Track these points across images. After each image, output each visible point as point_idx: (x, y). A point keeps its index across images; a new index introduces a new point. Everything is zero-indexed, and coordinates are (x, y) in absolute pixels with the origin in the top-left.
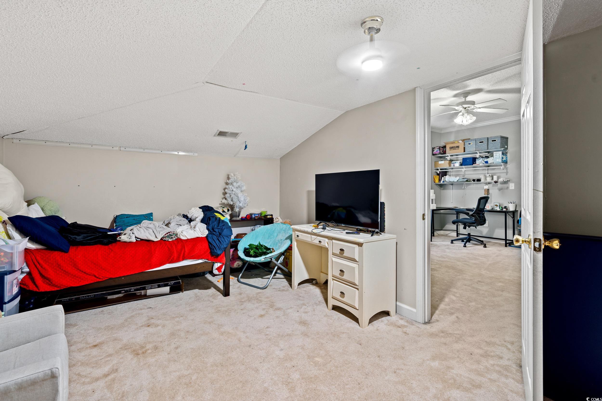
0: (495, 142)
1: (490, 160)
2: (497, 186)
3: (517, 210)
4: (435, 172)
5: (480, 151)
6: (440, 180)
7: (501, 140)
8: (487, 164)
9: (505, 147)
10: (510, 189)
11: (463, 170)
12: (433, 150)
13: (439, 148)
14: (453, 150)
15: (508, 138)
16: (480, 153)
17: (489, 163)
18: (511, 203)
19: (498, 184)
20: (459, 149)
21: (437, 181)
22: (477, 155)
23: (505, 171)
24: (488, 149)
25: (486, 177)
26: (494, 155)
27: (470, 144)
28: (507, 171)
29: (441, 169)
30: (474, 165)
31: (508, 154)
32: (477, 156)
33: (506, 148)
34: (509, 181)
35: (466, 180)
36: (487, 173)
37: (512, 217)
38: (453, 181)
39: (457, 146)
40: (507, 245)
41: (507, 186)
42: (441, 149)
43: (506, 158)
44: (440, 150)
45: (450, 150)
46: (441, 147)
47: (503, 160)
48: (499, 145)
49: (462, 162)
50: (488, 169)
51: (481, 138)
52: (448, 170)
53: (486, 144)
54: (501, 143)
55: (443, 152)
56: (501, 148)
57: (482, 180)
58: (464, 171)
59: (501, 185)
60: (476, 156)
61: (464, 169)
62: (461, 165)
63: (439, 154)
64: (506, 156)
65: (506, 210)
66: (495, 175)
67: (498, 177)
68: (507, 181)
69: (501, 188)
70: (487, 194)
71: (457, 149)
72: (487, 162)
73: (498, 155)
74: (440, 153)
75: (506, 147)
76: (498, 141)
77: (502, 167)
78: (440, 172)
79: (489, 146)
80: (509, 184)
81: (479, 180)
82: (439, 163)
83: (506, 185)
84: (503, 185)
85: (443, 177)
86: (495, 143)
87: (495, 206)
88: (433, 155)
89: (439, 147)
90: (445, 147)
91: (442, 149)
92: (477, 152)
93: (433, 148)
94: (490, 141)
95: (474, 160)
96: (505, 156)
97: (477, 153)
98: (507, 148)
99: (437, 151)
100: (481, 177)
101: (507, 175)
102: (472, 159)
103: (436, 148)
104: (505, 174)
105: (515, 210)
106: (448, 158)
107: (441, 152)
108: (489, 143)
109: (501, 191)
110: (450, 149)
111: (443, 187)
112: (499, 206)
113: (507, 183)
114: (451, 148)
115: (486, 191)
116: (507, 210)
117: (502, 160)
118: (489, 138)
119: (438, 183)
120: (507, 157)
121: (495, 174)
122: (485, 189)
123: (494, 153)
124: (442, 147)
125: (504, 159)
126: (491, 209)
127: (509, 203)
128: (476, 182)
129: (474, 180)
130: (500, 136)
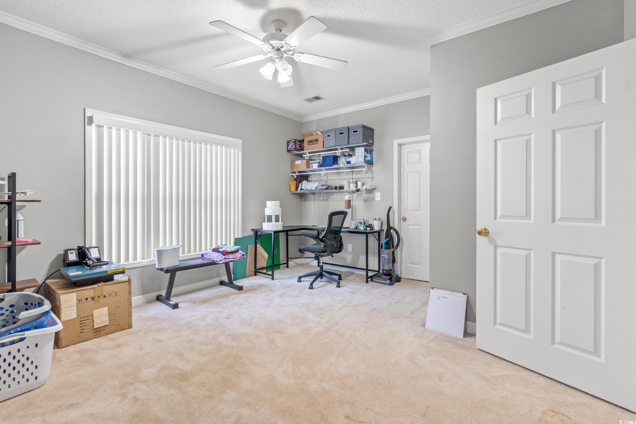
0: (357, 133)
1: (353, 160)
2: (362, 196)
3: (383, 229)
4: (292, 175)
5: (341, 147)
6: (297, 188)
7: (363, 130)
8: (349, 165)
9: (369, 141)
10: (376, 200)
11: (322, 174)
12: (288, 144)
13: (295, 142)
14: (312, 144)
15: (374, 129)
16: (342, 149)
17: (352, 163)
18: (376, 220)
19: (363, 194)
20: (318, 143)
21: (293, 189)
22: (337, 151)
23: (370, 175)
24: (348, 143)
25: (349, 183)
26: (356, 152)
27: (329, 136)
28: (373, 175)
29: (299, 172)
30: (333, 166)
31: (374, 153)
32: (338, 153)
33: (371, 143)
34: (375, 189)
35: (325, 187)
36: (351, 178)
37: (377, 239)
38: (311, 189)
39: (316, 140)
40: (368, 280)
41: (372, 197)
42: (297, 143)
43: (372, 158)
44: (295, 144)
45: (308, 145)
46: (297, 141)
47: (367, 160)
48: (361, 138)
49: (322, 162)
50: (352, 171)
51: (341, 128)
52: (307, 172)
53: (347, 137)
54: (364, 135)
55: (301, 148)
56: (363, 142)
57: (346, 188)
58: (324, 174)
59: (367, 195)
60: (336, 153)
61: (324, 171)
62: (320, 166)
63: (294, 150)
64: (371, 154)
65: (371, 229)
66: (360, 181)
67: (363, 183)
68: (373, 189)
69: (366, 198)
70: (347, 208)
71: (315, 143)
72: (349, 163)
73: (360, 152)
74: (296, 149)
75: (371, 141)
76: (360, 132)
77: (364, 169)
78: (297, 176)
79: (350, 139)
80: (375, 193)
81: (341, 188)
82: (296, 164)
83: (371, 194)
84: (368, 194)
85: (301, 183)
86: (356, 135)
87: (359, 224)
88: (288, 151)
89: (295, 140)
90: (302, 141)
91: (300, 143)
92: (337, 147)
93: (288, 141)
94: (351, 132)
95: (335, 159)
96: (369, 154)
97: (337, 149)
98: (373, 144)
99: (292, 146)
100: (344, 183)
101: (372, 180)
102: (332, 158)
103: (291, 141)
104: (371, 179)
105: (381, 229)
106: (305, 156)
107: (298, 147)
108: (350, 135)
109: (366, 202)
110: (308, 143)
111: (303, 197)
112: (363, 223)
113: (373, 193)
114: (310, 142)
115: (347, 203)
116: (373, 229)
117: (365, 160)
118: (350, 127)
119: (295, 192)
120: (372, 156)
121: (359, 179)
122: (346, 200)
123: (356, 149)
124: (299, 141)
125: (368, 158)
126: (354, 229)
127: (374, 220)
128: (338, 190)
129: (336, 188)
130: (363, 125)
